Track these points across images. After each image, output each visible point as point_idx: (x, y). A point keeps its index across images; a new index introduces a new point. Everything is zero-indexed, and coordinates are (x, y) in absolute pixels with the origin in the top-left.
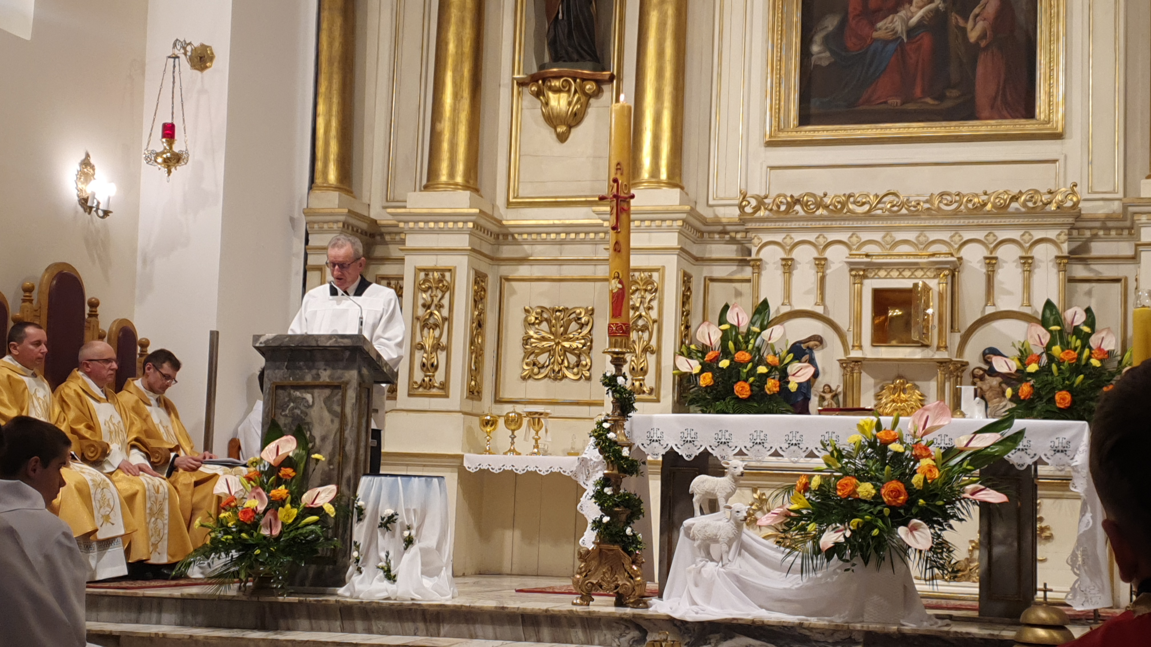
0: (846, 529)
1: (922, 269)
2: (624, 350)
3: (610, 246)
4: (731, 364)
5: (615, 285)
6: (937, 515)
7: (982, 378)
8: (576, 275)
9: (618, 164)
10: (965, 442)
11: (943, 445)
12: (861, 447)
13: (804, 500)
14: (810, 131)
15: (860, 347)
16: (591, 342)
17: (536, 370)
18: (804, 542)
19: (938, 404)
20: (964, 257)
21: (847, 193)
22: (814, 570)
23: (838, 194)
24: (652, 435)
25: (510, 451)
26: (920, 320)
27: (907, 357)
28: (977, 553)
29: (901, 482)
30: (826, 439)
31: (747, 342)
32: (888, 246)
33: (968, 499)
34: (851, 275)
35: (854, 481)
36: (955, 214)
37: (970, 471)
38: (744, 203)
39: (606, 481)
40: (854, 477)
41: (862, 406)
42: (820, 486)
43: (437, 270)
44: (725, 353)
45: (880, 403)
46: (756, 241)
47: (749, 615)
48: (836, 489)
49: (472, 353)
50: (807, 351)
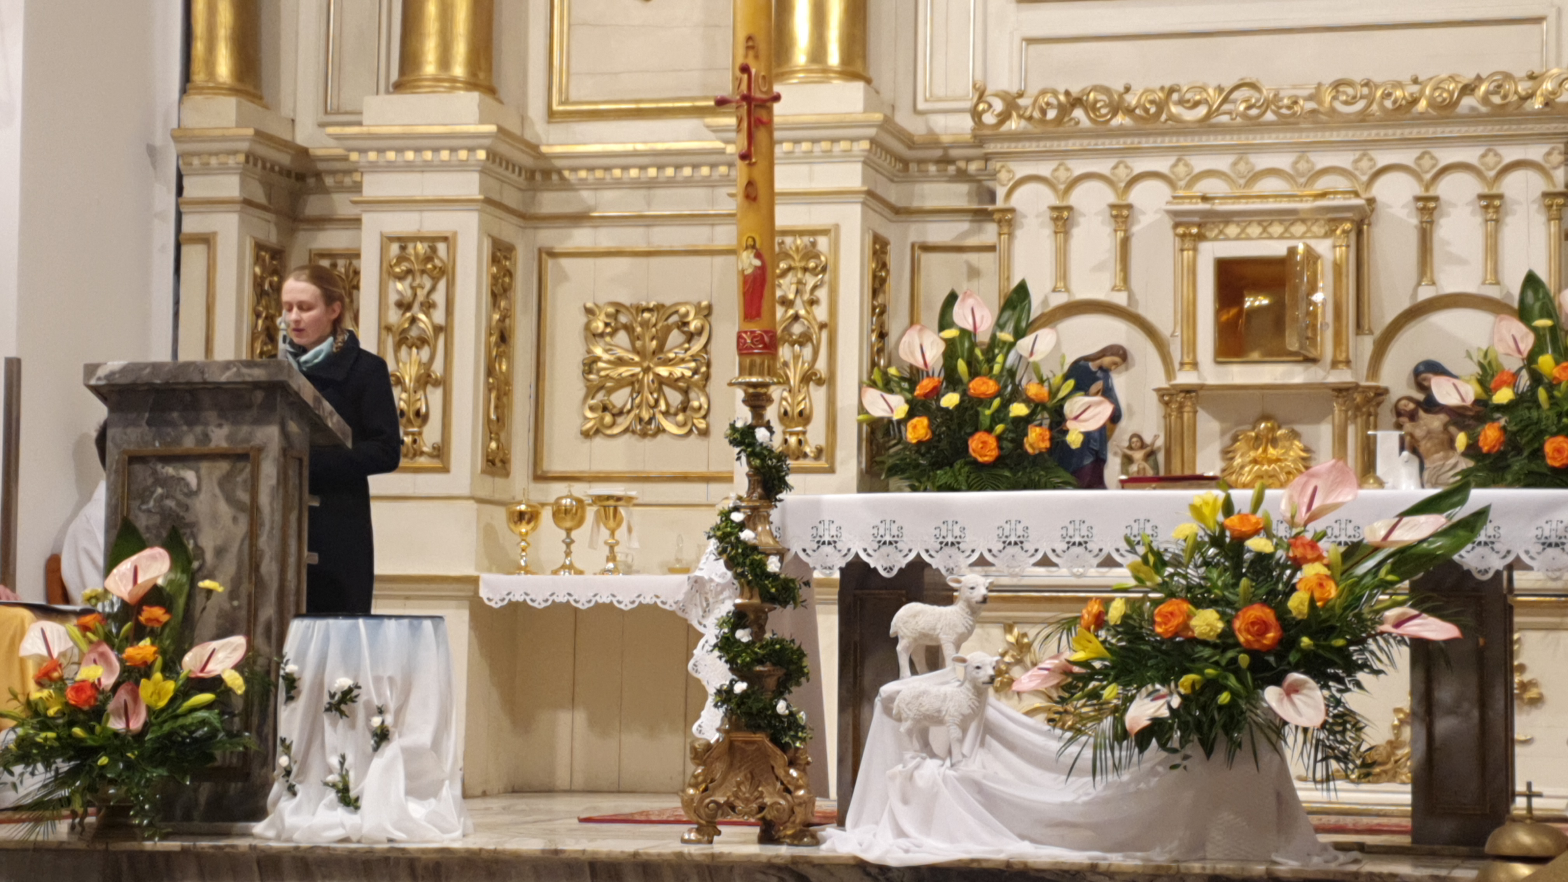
0: (1171, 693)
1: (1304, 221)
2: (767, 379)
3: (738, 189)
4: (962, 401)
5: (748, 261)
6: (1333, 664)
7: (1413, 416)
8: (678, 246)
9: (749, 38)
10: (1383, 533)
11: (1343, 539)
12: (1198, 546)
13: (1096, 643)
15: (1195, 365)
16: (708, 365)
17: (608, 419)
18: (1099, 720)
19: (1333, 466)
20: (1379, 198)
21: (1168, 84)
22: (1117, 768)
23: (1151, 87)
24: (821, 532)
25: (564, 567)
26: (1300, 314)
27: (1279, 382)
28: (1407, 732)
29: (1270, 607)
30: (1135, 532)
31: (991, 360)
32: (1242, 182)
33: (1389, 634)
34: (1176, 235)
35: (1186, 607)
36: (1362, 119)
37: (1392, 583)
38: (981, 107)
39: (739, 618)
40: (1186, 599)
41: (1199, 472)
42: (1125, 617)
43: (422, 239)
44: (952, 380)
46: (1003, 175)
47: (1001, 851)
48: (1153, 622)
49: (490, 391)
50: (1099, 374)
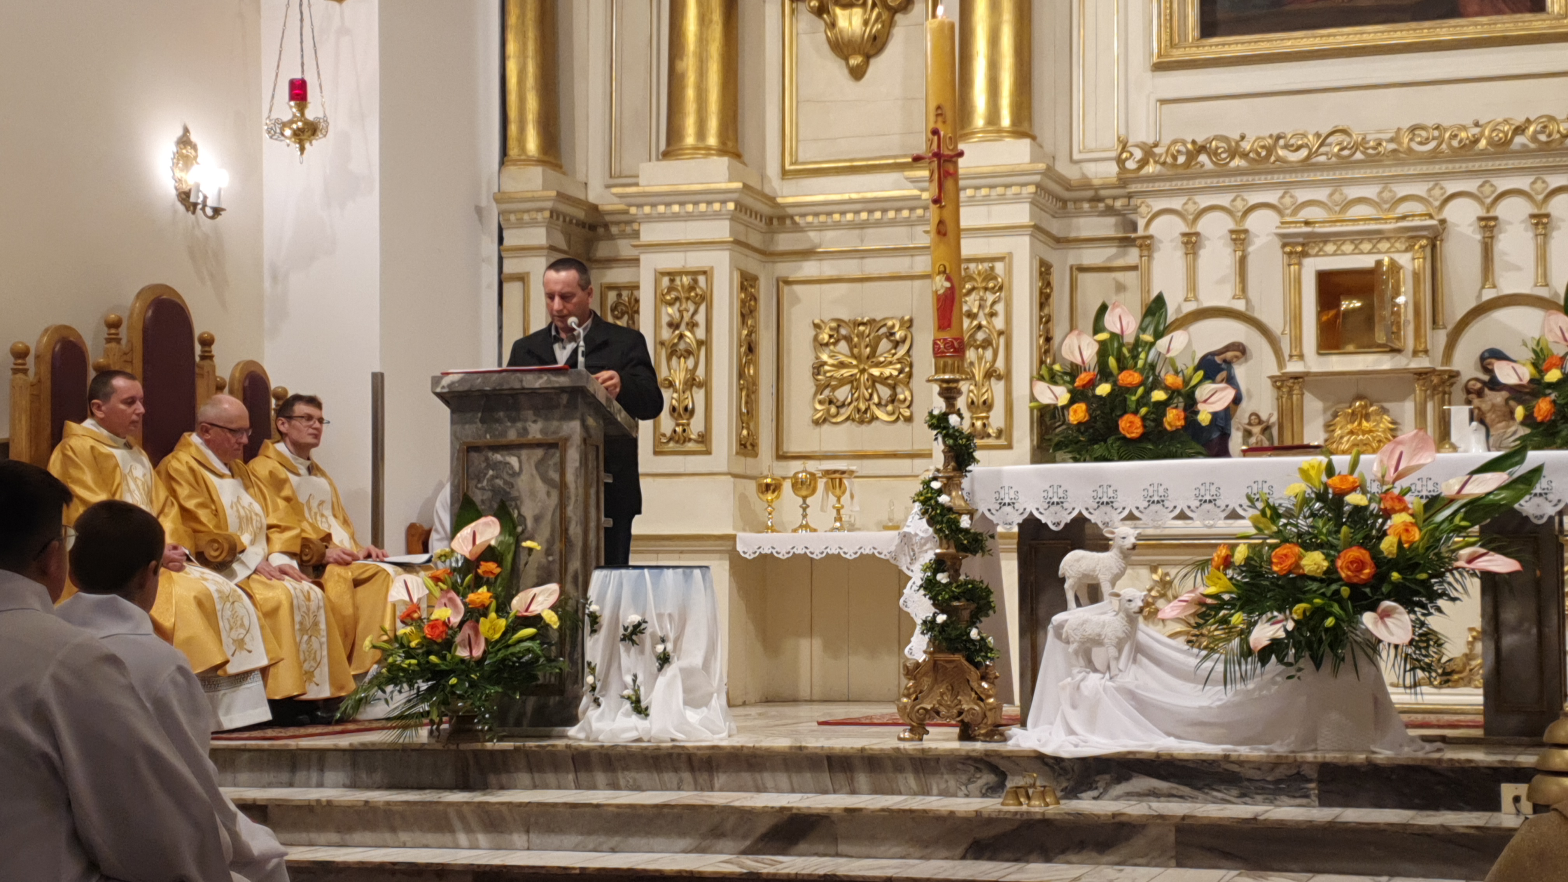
0: (1286, 619)
1: (1388, 239)
2: (957, 376)
3: (932, 227)
4: (1113, 390)
5: (941, 284)
6: (1418, 594)
7: (1480, 394)
8: (885, 273)
9: (939, 108)
10: (1457, 488)
11: (1424, 493)
12: (1306, 501)
13: (1225, 580)
14: (1217, 45)
15: (1301, 357)
16: (911, 366)
17: (833, 410)
18: (1228, 640)
19: (1416, 435)
20: (1450, 219)
21: (1275, 133)
22: (1243, 678)
23: (1262, 135)
24: (1002, 496)
25: (801, 526)
26: (1386, 313)
27: (1370, 368)
28: (1479, 647)
29: (1365, 549)
30: (1255, 491)
31: (1135, 357)
32: (1338, 208)
33: (1464, 568)
34: (1284, 253)
35: (1297, 550)
36: (1434, 156)
37: (1465, 528)
38: (1124, 155)
39: (939, 564)
40: (1297, 544)
41: (1306, 442)
42: (1248, 559)
43: (687, 273)
44: (1104, 374)
45: (1332, 437)
46: (1143, 209)
47: (1151, 746)
48: (1271, 563)
49: (741, 390)
50: (1224, 366)
